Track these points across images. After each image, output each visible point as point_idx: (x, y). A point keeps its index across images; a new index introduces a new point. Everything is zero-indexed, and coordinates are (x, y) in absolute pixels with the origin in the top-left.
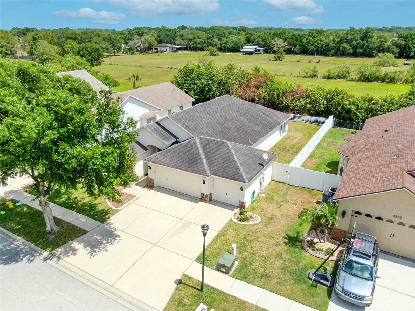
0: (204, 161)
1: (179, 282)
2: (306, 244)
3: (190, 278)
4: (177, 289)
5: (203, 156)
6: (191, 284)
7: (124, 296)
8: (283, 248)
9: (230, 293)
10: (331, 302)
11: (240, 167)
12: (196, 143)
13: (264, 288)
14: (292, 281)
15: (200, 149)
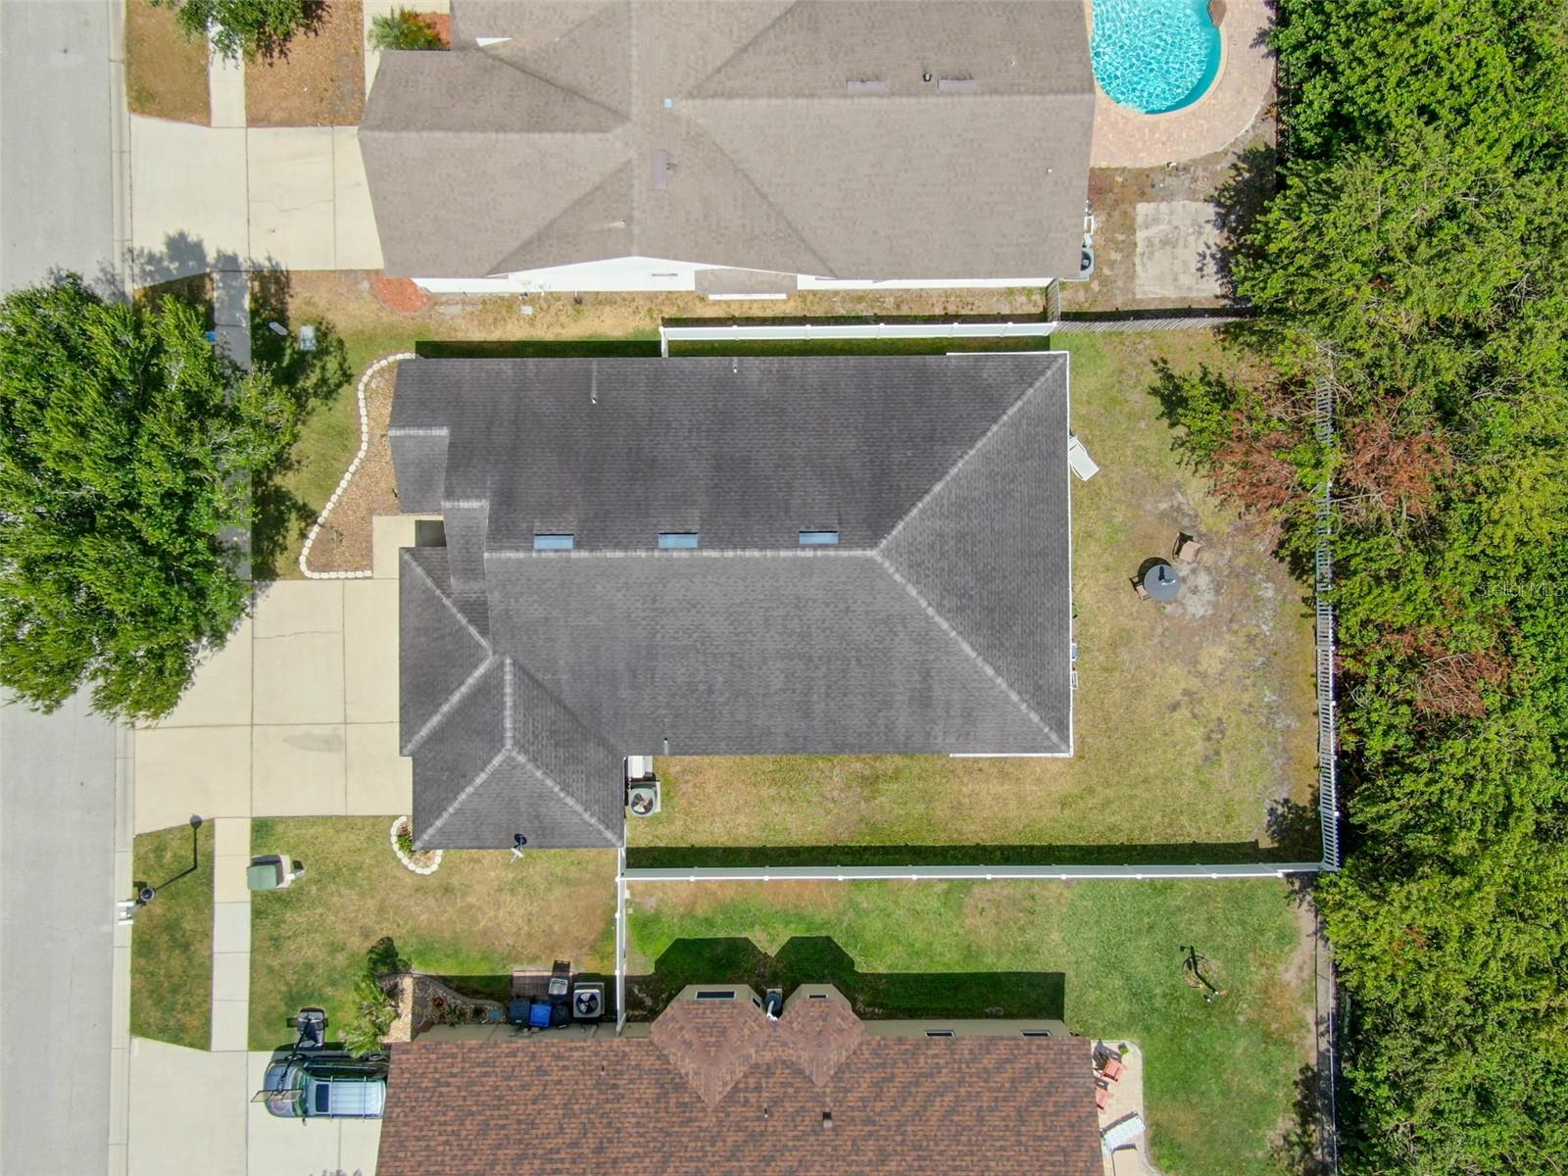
0: (435, 720)
1: (196, 823)
2: (387, 984)
3: (211, 835)
4: (182, 828)
5: (445, 708)
6: (199, 843)
7: (131, 761)
8: (360, 946)
9: (217, 907)
10: (271, 1053)
11: (445, 815)
12: (476, 667)
13: (252, 951)
14: (284, 988)
15: (464, 689)
